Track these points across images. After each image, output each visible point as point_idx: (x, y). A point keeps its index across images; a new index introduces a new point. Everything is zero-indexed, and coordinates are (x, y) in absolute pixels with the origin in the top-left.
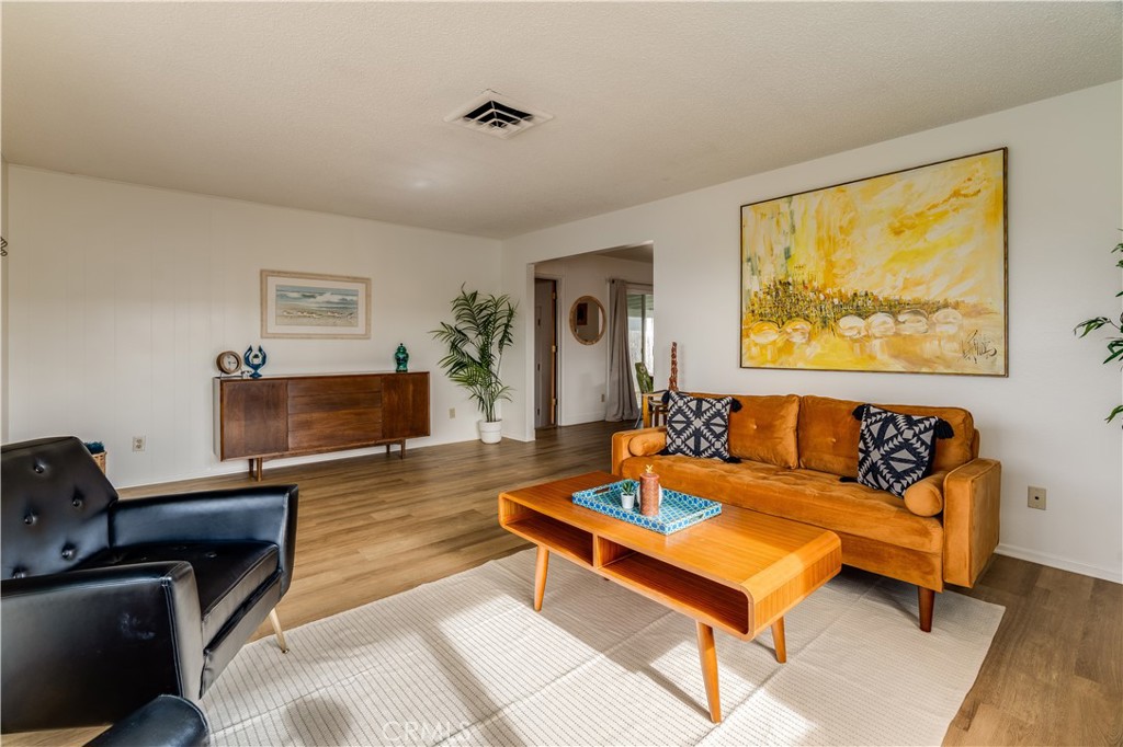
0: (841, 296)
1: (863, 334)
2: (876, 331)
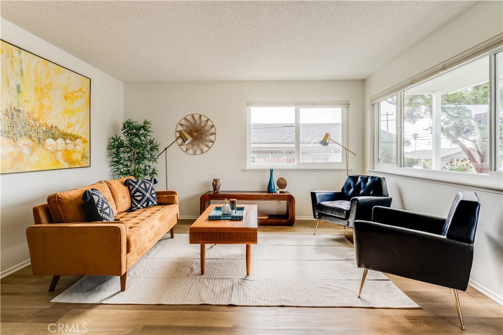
0: (46, 126)
1: (55, 149)
2: (59, 148)
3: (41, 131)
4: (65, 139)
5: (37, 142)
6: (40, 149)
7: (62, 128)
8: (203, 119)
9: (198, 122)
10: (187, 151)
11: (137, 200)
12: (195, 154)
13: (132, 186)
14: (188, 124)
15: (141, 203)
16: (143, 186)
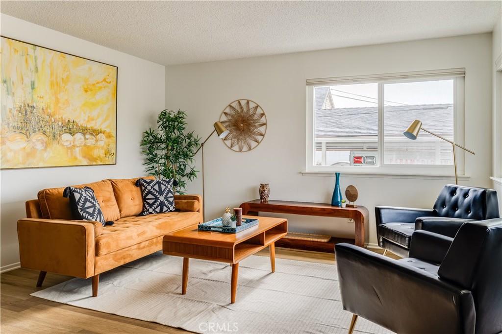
0: (63, 121)
1: (72, 145)
2: (77, 143)
3: (56, 127)
4: (84, 134)
5: (51, 137)
6: (55, 145)
7: (82, 122)
8: (252, 105)
9: (245, 109)
10: (232, 147)
11: (148, 204)
12: (241, 150)
13: (144, 186)
14: (233, 113)
15: (153, 207)
16: (156, 187)
